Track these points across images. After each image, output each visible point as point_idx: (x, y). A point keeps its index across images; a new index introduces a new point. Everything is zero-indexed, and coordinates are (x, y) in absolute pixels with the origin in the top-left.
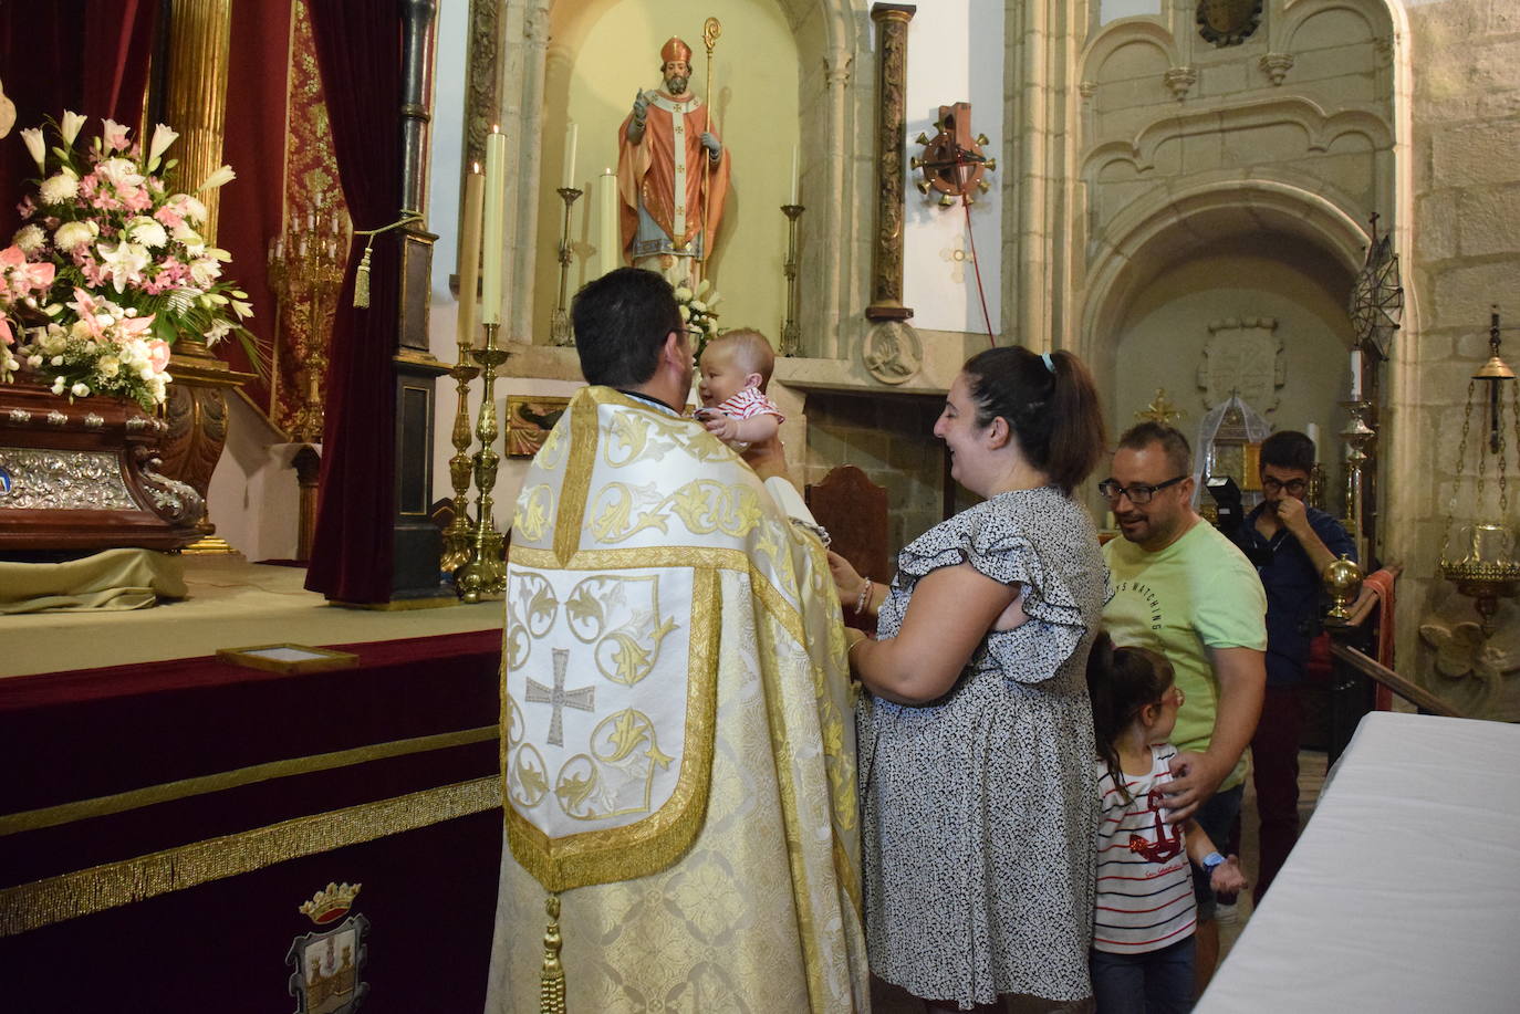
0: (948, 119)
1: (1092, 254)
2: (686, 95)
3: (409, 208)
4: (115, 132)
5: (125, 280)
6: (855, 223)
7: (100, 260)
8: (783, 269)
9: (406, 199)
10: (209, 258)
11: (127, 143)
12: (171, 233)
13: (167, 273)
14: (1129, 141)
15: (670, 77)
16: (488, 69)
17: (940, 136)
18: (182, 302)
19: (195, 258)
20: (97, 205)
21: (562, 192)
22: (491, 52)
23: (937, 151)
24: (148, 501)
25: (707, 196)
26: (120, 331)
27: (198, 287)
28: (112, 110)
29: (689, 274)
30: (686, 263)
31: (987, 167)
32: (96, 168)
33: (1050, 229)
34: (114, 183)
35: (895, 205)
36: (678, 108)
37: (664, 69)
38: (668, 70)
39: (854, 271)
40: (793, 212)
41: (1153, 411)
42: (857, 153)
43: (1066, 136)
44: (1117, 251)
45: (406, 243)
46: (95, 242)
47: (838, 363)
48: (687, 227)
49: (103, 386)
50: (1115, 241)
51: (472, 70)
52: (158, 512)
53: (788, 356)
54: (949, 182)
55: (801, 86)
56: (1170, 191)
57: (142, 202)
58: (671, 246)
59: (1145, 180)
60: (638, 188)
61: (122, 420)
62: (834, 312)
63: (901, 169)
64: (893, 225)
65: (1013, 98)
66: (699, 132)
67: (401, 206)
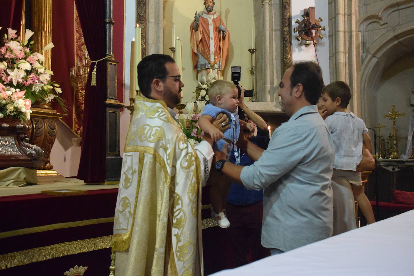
0: (307, 14)
1: (364, 58)
2: (213, 12)
3: (109, 53)
4: (12, 32)
5: (17, 81)
6: (275, 54)
7: (8, 75)
8: (250, 71)
9: (108, 50)
10: (46, 74)
11: (16, 36)
12: (32, 65)
13: (31, 78)
14: (377, 14)
15: (207, 7)
16: (143, 7)
17: (304, 20)
18: (37, 88)
19: (41, 73)
20: (6, 56)
21: (171, 49)
22: (144, 1)
23: (303, 25)
24: (25, 152)
25: (222, 47)
26: (14, 96)
27: (43, 83)
28: (11, 25)
29: (216, 75)
30: (215, 71)
31: (322, 29)
32: (6, 44)
33: (347, 50)
34: (12, 49)
35: (289, 46)
36: (210, 17)
37: (205, 4)
38: (206, 4)
39: (275, 70)
40: (252, 51)
41: (391, 114)
42: (274, 28)
43: (352, 15)
44: (374, 56)
45: (108, 64)
46: (6, 69)
47: (270, 103)
48: (215, 59)
49: (8, 114)
50: (372, 52)
51: (138, 8)
52: (27, 155)
53: (252, 102)
54: (308, 36)
55: (254, 6)
56: (394, 32)
57: (22, 55)
58: (210, 65)
59: (384, 28)
60: (198, 46)
61: (15, 125)
62: (268, 85)
63: (290, 33)
64: (288, 53)
65: (332, 3)
66: (218, 26)
67: (106, 53)
